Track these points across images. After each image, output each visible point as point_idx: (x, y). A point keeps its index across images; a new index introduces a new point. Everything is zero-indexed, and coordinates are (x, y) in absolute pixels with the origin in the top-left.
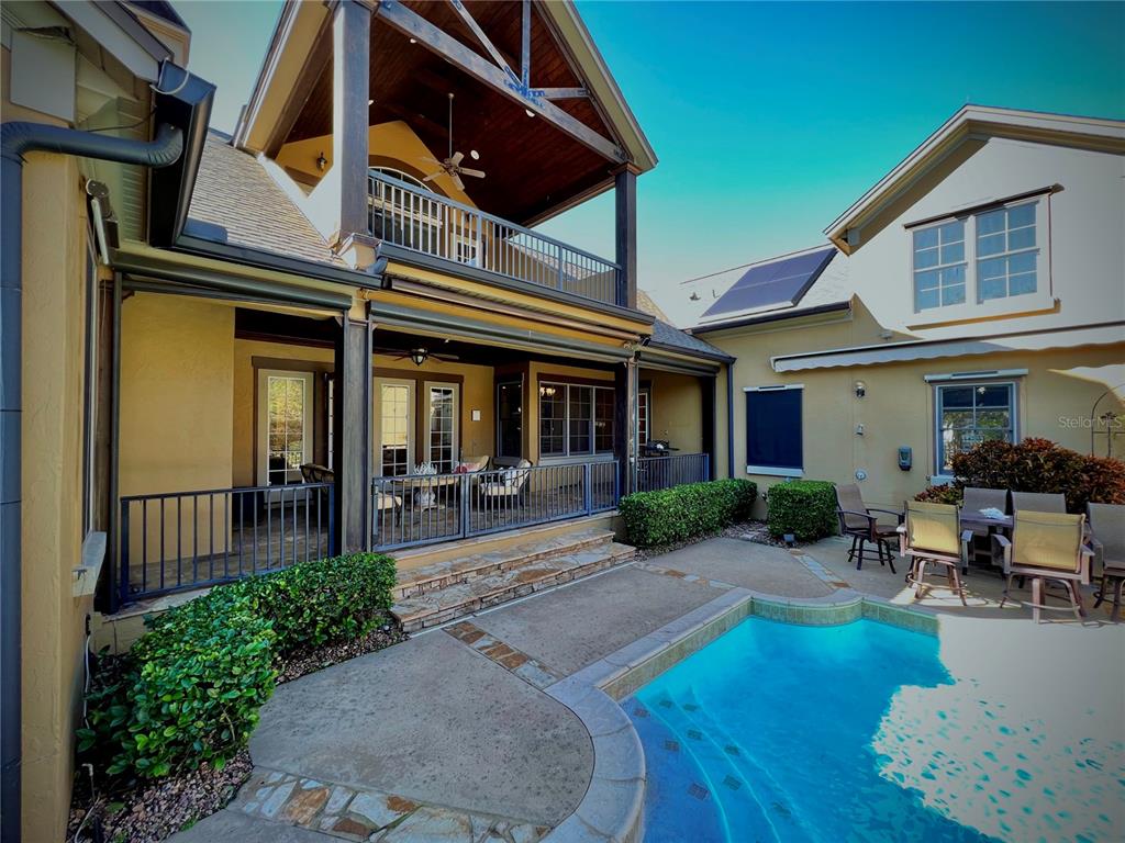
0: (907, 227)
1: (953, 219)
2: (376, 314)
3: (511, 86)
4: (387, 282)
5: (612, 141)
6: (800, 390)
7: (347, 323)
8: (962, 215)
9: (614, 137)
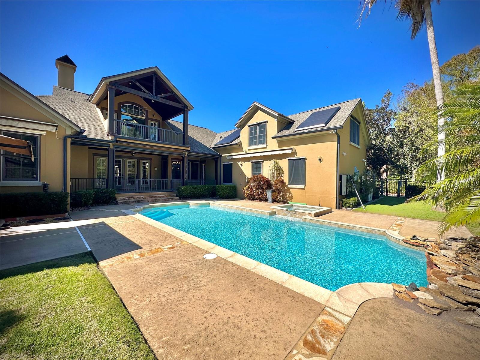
0: (249, 126)
1: (254, 126)
2: (115, 147)
3: (150, 97)
4: (117, 141)
5: (181, 104)
6: (232, 164)
7: (110, 149)
8: (256, 125)
9: (182, 103)
